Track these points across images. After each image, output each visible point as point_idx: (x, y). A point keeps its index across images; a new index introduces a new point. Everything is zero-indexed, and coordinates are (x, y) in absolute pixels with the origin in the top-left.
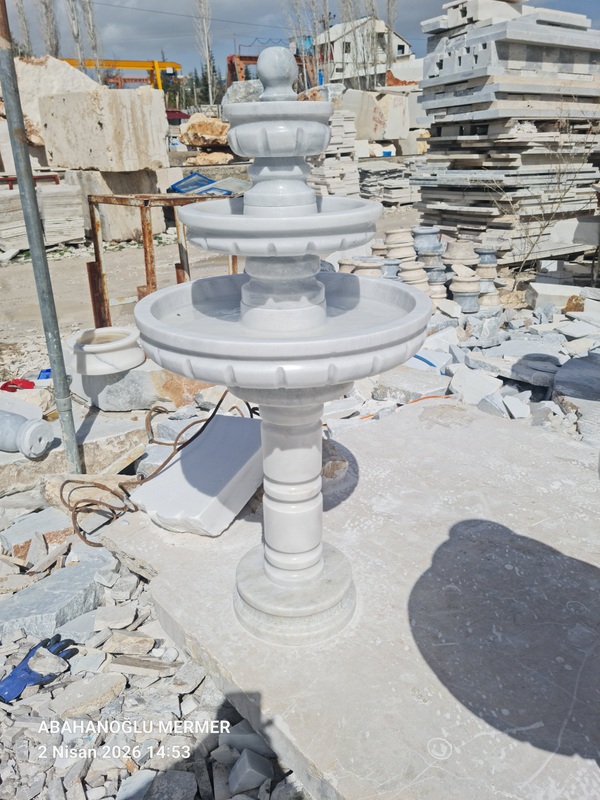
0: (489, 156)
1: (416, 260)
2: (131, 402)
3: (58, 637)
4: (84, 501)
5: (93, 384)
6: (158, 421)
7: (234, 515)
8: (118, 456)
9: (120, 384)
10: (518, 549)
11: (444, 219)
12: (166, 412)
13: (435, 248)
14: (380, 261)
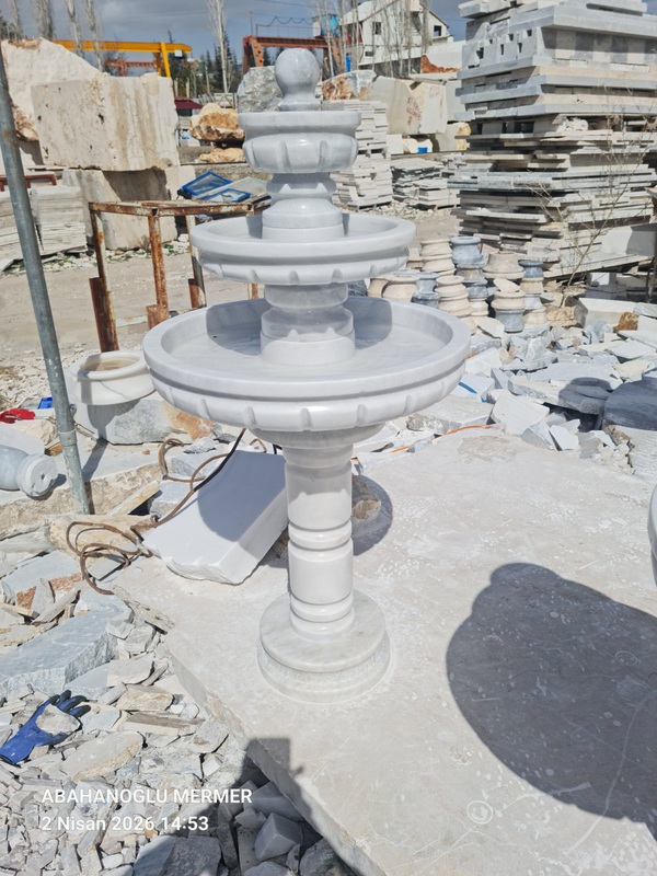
0: (535, 157)
1: (455, 274)
2: (142, 434)
3: (68, 693)
4: (93, 545)
5: (100, 415)
6: (173, 454)
7: (257, 561)
8: (129, 493)
9: (129, 415)
10: (563, 595)
11: (485, 227)
12: (181, 444)
13: (476, 260)
14: (415, 275)
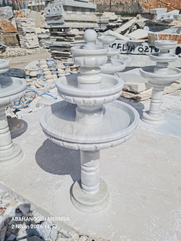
0: (66, 38)
11: (57, 55)
13: (53, 64)
14: (37, 68)
